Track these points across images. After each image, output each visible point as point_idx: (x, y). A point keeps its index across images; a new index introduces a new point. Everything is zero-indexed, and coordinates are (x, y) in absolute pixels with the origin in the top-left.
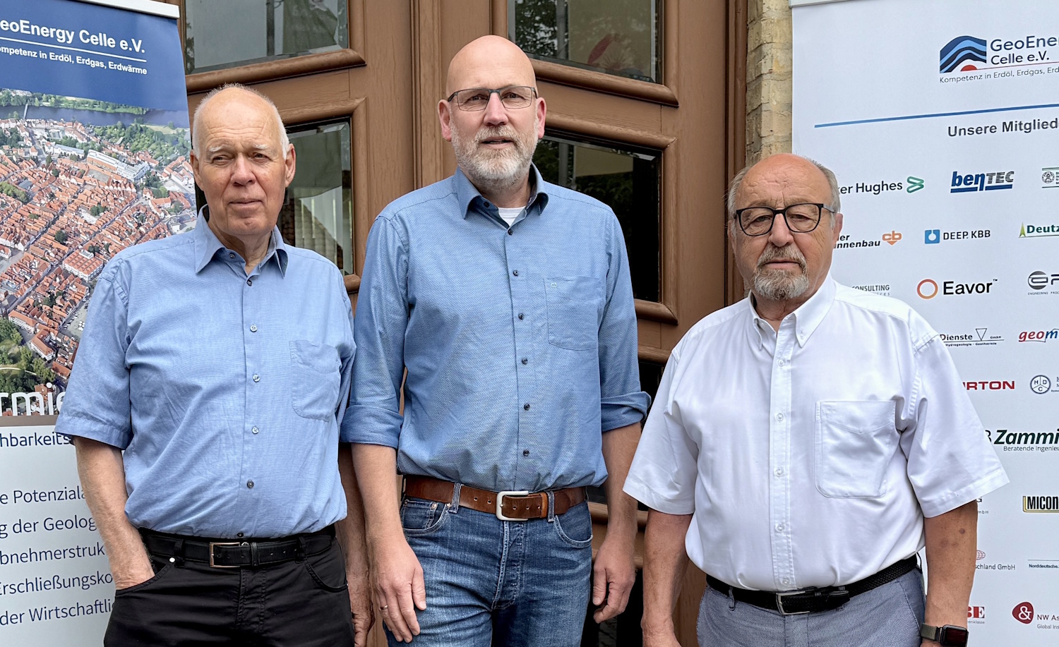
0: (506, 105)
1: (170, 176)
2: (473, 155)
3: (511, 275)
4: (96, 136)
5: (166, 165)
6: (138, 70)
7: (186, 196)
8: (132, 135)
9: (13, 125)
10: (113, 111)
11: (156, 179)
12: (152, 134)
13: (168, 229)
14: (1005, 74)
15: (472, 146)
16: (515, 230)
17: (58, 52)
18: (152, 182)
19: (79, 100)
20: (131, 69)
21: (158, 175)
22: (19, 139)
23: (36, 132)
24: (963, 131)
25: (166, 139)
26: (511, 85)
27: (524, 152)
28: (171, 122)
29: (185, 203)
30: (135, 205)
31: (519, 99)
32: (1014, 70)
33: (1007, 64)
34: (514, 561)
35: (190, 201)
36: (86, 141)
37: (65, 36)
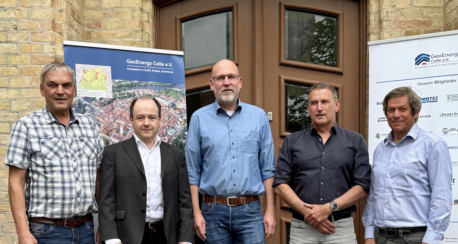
0: (230, 80)
1: (179, 103)
2: (221, 95)
3: (230, 131)
4: (157, 93)
5: (178, 100)
6: (170, 72)
7: (184, 109)
8: (168, 92)
9: (133, 91)
10: (162, 85)
11: (175, 105)
12: (174, 91)
13: (178, 120)
14: (435, 66)
15: (220, 92)
16: (232, 118)
17: (147, 69)
18: (173, 106)
19: (152, 82)
20: (168, 72)
21: (175, 103)
22: (135, 95)
23: (140, 93)
24: (422, 84)
25: (178, 92)
26: (231, 74)
27: (235, 93)
28: (180, 87)
29: (183, 111)
30: (168, 113)
31: (234, 78)
32: (438, 64)
33: (436, 62)
34: (234, 218)
35: (185, 111)
36: (154, 94)
37: (149, 64)
